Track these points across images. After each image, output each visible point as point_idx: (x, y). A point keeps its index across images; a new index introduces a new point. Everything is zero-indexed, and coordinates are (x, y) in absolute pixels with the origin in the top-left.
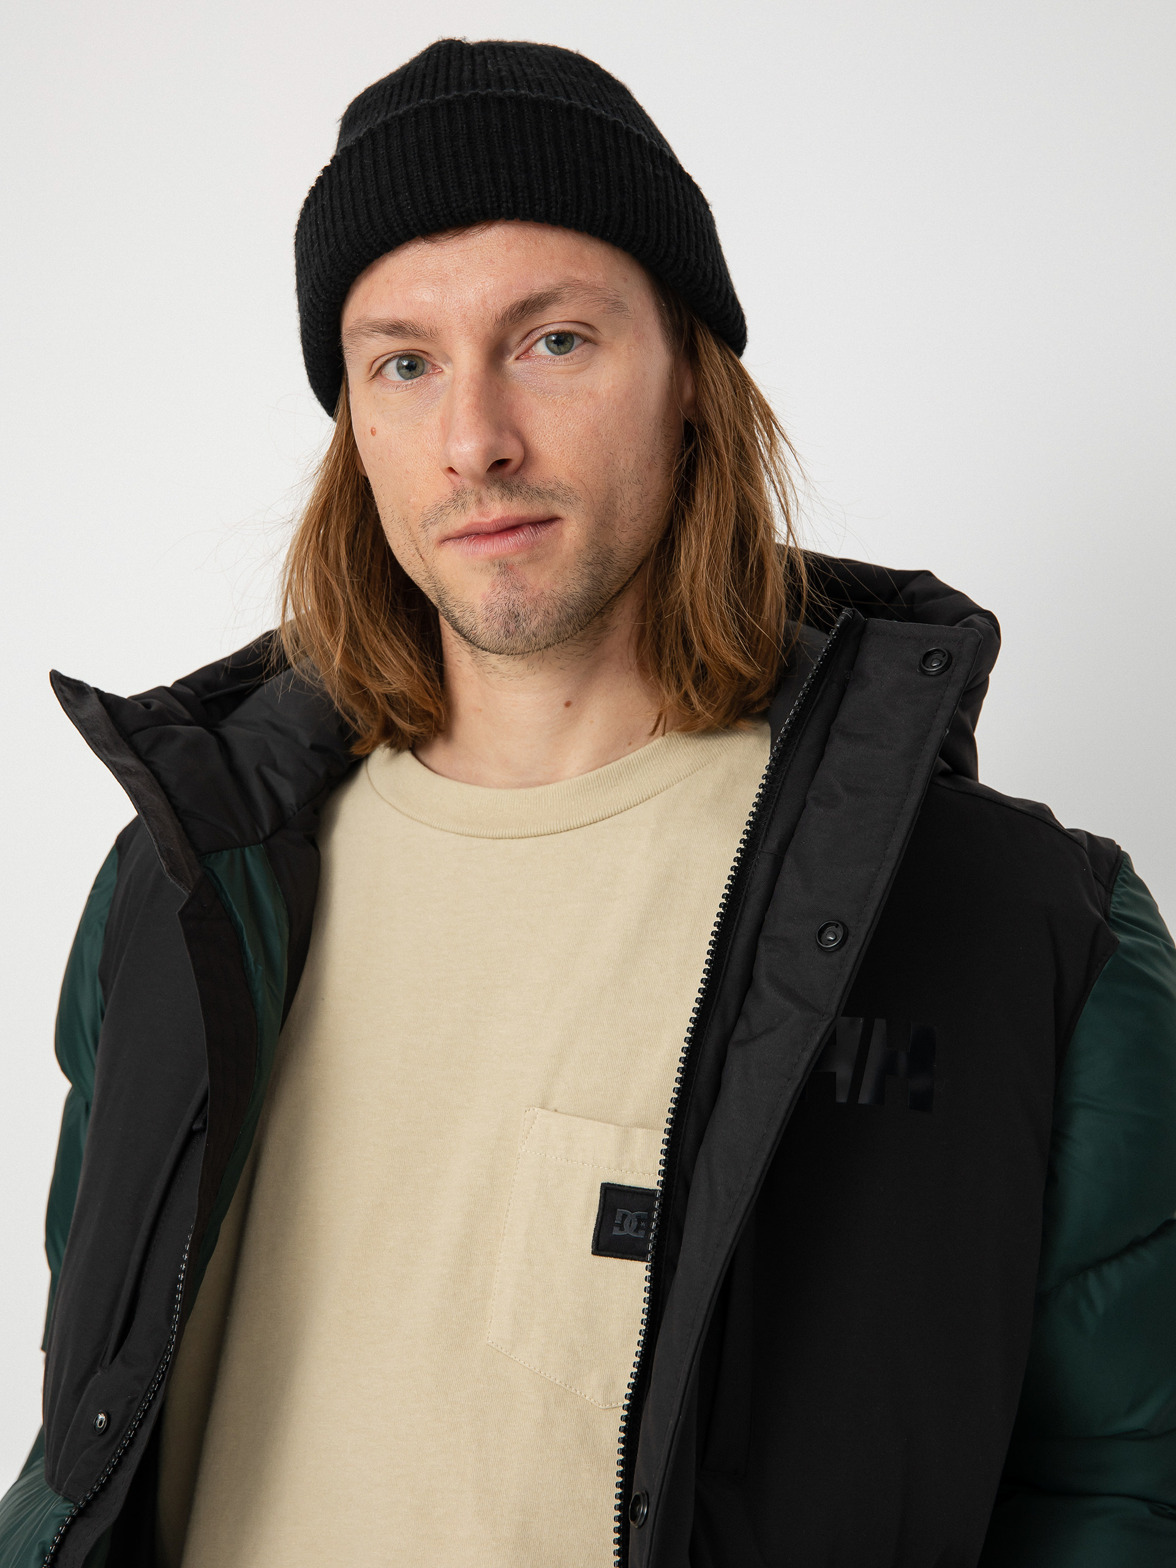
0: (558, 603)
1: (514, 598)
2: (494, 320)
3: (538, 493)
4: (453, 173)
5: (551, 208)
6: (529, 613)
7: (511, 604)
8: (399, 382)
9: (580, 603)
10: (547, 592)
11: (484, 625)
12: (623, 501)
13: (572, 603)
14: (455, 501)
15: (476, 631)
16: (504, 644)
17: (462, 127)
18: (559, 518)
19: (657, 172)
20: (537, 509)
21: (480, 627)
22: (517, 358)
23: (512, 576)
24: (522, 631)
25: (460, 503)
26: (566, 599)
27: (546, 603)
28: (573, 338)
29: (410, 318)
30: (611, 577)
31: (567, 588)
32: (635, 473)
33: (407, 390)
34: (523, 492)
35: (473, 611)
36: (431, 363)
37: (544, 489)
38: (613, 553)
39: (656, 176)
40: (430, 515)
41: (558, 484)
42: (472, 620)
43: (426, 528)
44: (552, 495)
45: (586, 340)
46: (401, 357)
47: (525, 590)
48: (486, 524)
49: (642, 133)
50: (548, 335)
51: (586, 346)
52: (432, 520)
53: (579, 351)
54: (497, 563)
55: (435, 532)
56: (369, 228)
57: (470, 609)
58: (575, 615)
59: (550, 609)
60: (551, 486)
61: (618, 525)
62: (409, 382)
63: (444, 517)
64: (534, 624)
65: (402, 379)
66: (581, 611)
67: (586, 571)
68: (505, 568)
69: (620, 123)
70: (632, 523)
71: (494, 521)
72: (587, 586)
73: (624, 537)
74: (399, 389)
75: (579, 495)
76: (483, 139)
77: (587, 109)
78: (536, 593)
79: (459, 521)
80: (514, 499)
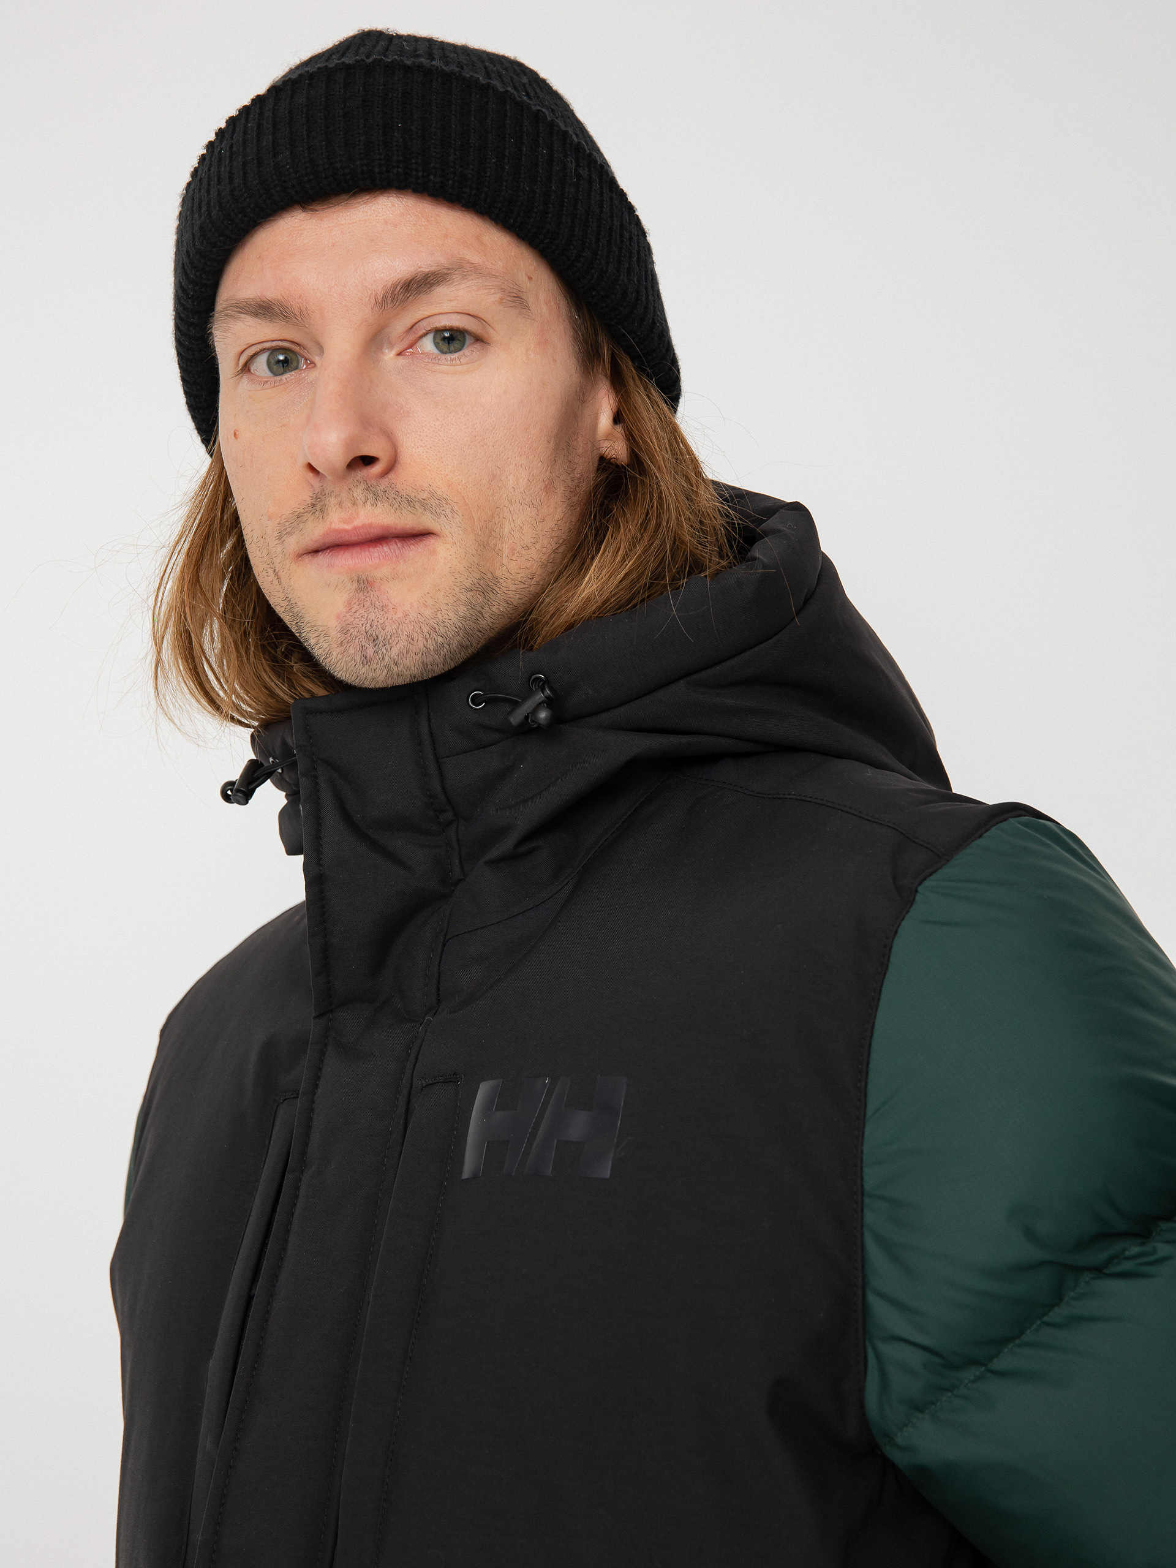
0: (426, 629)
1: (373, 618)
2: (373, 301)
3: (408, 500)
4: (341, 133)
5: (448, 180)
6: (389, 637)
7: (368, 625)
8: (267, 378)
9: (453, 633)
10: (413, 615)
11: (339, 650)
12: (512, 525)
13: (442, 630)
14: (313, 505)
15: (330, 658)
16: (361, 672)
17: (359, 90)
18: (432, 534)
19: (581, 171)
20: (406, 520)
21: (335, 654)
22: (399, 354)
23: (372, 593)
24: (382, 657)
25: (318, 508)
26: (436, 626)
27: (411, 628)
28: (465, 337)
29: (280, 297)
30: (494, 609)
31: (439, 613)
32: (527, 493)
33: (274, 387)
34: (390, 498)
35: (326, 635)
36: (303, 356)
37: (415, 497)
38: (498, 582)
39: (579, 176)
40: (287, 524)
41: (433, 494)
42: (326, 645)
43: (282, 539)
44: (424, 504)
45: (479, 339)
46: (274, 350)
47: (385, 610)
48: (346, 531)
49: (570, 131)
50: (438, 331)
51: (477, 346)
52: (289, 530)
53: (469, 351)
54: (355, 578)
55: (293, 543)
56: (243, 190)
57: (324, 632)
58: (445, 645)
59: (415, 635)
60: (425, 495)
61: (506, 552)
62: (278, 378)
63: (301, 526)
64: (395, 651)
65: (271, 374)
66: (454, 642)
67: (463, 598)
68: (364, 584)
69: (544, 113)
70: (524, 552)
71: (355, 528)
72: (462, 614)
73: (513, 566)
74: (266, 386)
75: (456, 508)
76: (380, 102)
77: (507, 91)
78: (399, 614)
79: (315, 531)
80: (379, 504)
